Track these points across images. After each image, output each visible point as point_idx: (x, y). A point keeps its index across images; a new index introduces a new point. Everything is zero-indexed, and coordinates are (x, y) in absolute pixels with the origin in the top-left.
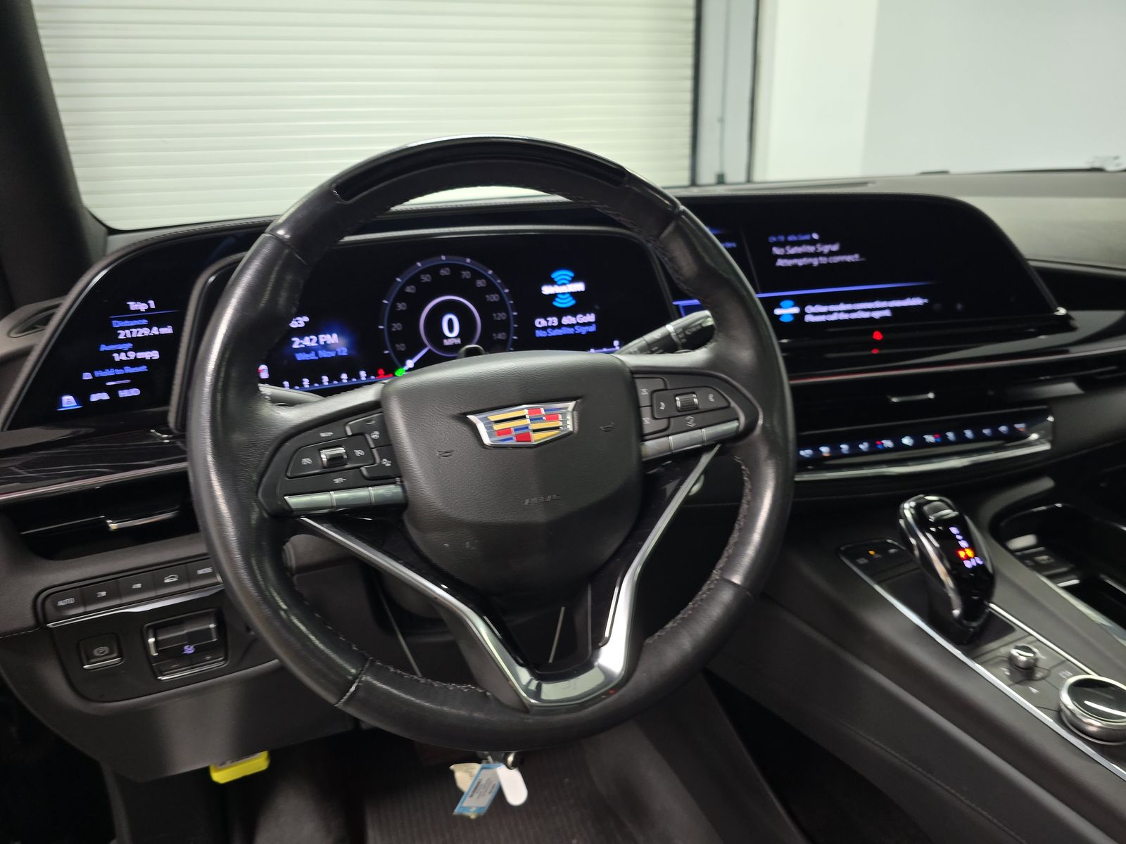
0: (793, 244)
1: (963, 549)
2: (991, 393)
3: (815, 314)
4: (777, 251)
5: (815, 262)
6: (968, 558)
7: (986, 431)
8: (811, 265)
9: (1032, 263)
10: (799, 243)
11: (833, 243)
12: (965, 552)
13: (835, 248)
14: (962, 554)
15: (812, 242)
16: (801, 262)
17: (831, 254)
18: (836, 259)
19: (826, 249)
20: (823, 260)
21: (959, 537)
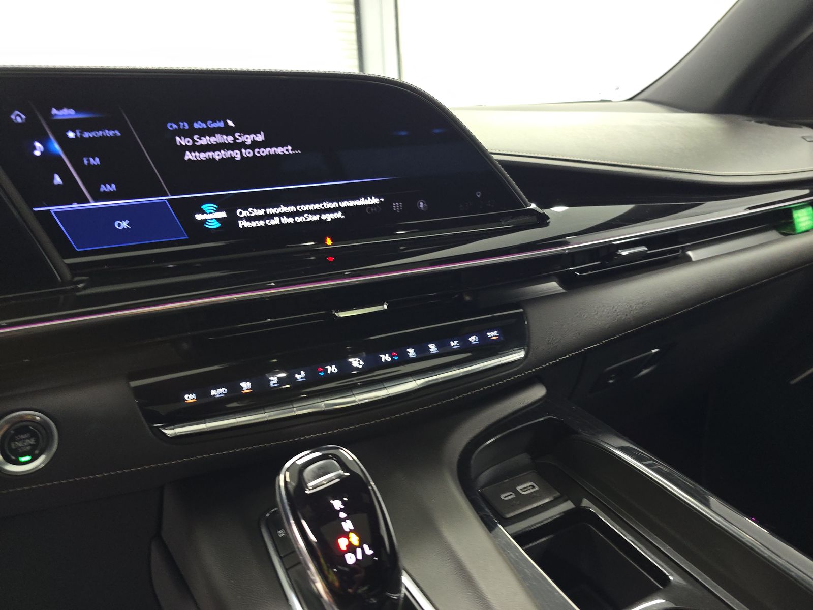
0: (203, 133)
1: (346, 535)
2: (467, 298)
3: (249, 219)
4: (181, 141)
5: (237, 155)
6: (351, 549)
7: (454, 344)
8: (232, 158)
9: (495, 157)
10: (211, 132)
11: (256, 132)
12: (348, 538)
13: (260, 138)
14: (343, 543)
15: (227, 131)
16: (217, 155)
17: (255, 145)
18: (265, 152)
19: (248, 139)
20: (248, 153)
21: (343, 515)
